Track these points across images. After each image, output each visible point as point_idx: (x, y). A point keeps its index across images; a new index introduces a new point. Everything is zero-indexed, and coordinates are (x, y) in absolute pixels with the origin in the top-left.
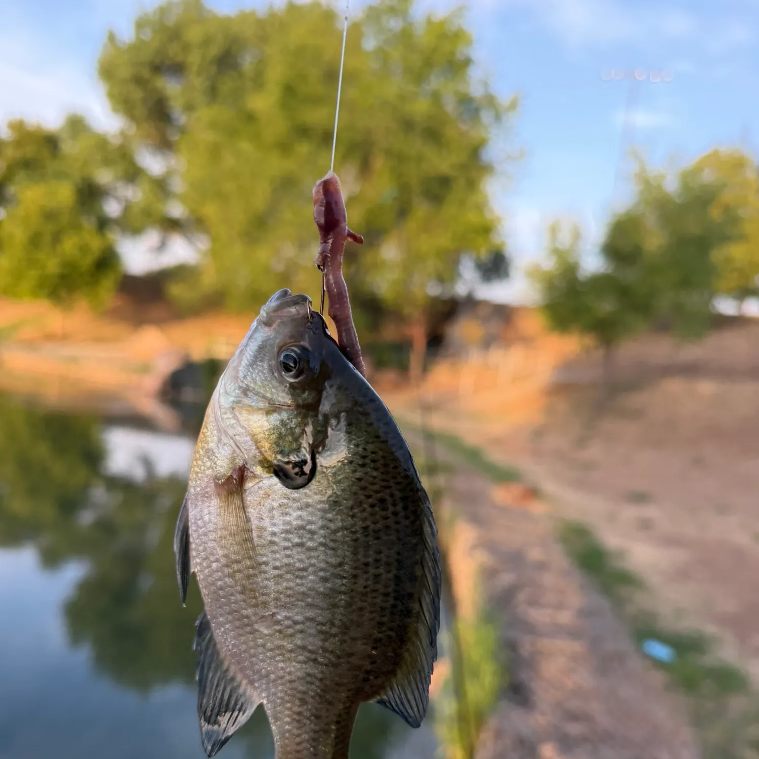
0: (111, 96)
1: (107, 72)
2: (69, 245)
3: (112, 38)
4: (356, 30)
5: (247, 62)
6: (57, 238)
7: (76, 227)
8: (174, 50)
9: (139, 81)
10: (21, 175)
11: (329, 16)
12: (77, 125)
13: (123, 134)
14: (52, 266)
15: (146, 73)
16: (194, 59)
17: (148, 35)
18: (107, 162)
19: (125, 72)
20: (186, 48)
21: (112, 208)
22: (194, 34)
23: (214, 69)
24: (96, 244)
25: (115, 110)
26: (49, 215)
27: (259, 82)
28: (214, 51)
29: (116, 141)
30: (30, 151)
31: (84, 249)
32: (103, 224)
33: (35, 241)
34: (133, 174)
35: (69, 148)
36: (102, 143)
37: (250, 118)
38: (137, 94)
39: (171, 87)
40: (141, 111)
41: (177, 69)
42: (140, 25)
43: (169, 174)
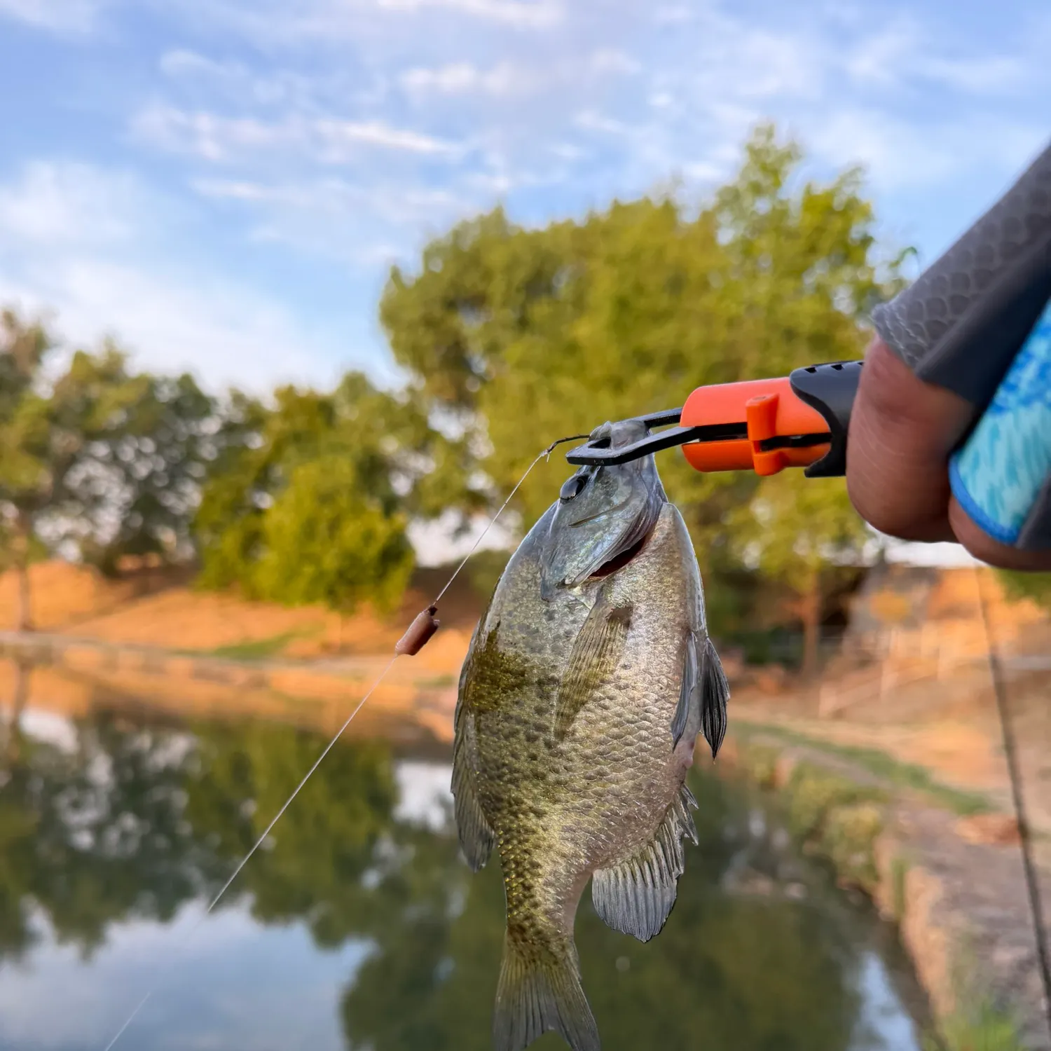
0: (396, 345)
1: (390, 316)
2: (351, 532)
3: (396, 275)
4: (708, 219)
5: (564, 285)
6: (334, 526)
7: (358, 511)
8: (472, 281)
9: (429, 323)
10: (291, 451)
11: (669, 211)
12: (356, 385)
13: (411, 390)
14: (331, 561)
15: (437, 312)
16: (497, 289)
17: (438, 266)
18: (394, 427)
19: (414, 314)
20: (487, 275)
21: (401, 485)
22: (496, 258)
23: (521, 298)
24: (382, 529)
25: (401, 362)
26: (326, 498)
27: (580, 304)
28: (521, 275)
29: (403, 400)
30: (300, 422)
31: (368, 537)
32: (391, 505)
33: (309, 530)
34: (425, 440)
35: (346, 413)
36: (387, 403)
37: (572, 348)
38: (427, 339)
39: (470, 325)
40: (433, 359)
41: (477, 301)
42: (428, 255)
43: (469, 435)
